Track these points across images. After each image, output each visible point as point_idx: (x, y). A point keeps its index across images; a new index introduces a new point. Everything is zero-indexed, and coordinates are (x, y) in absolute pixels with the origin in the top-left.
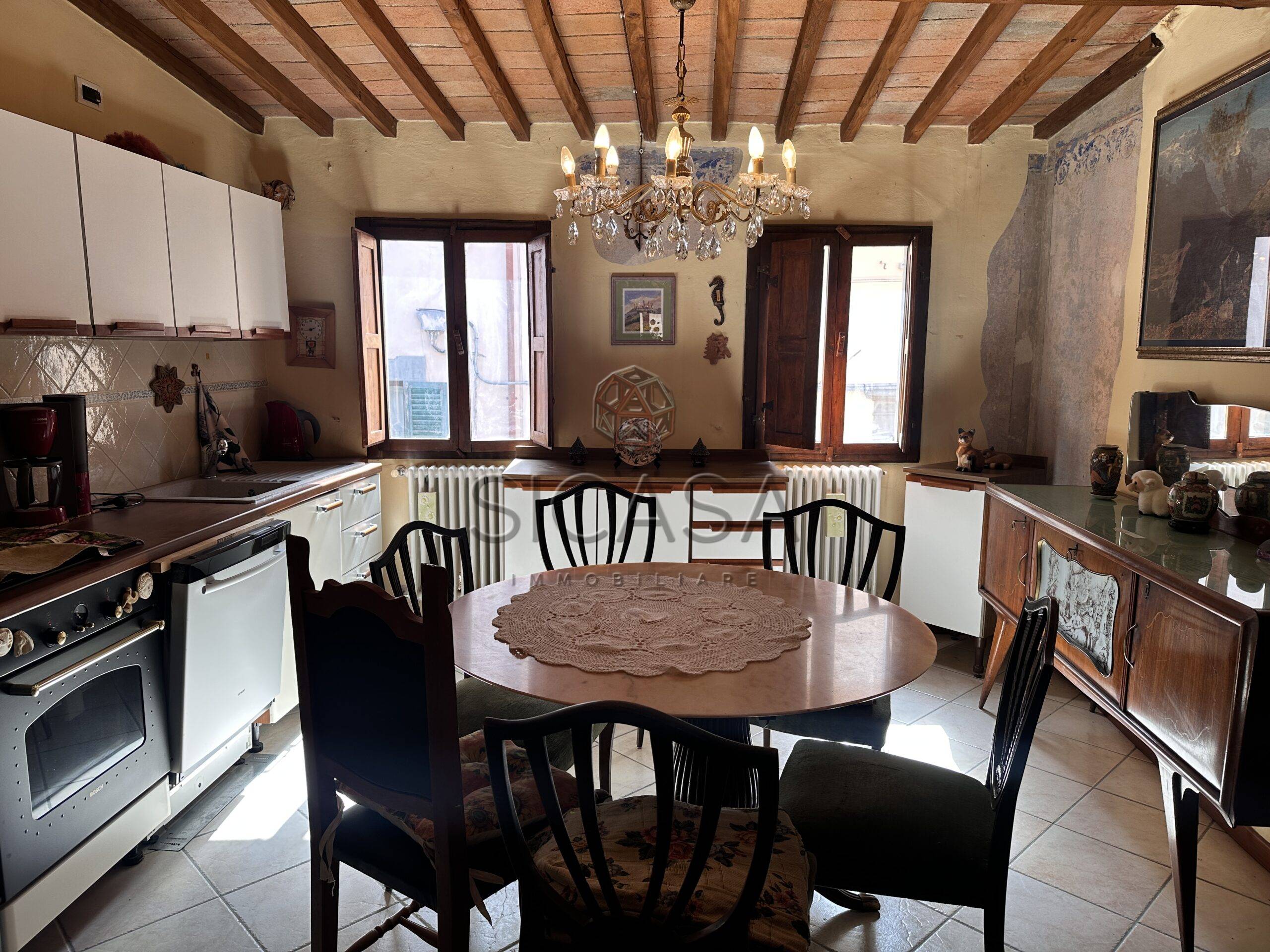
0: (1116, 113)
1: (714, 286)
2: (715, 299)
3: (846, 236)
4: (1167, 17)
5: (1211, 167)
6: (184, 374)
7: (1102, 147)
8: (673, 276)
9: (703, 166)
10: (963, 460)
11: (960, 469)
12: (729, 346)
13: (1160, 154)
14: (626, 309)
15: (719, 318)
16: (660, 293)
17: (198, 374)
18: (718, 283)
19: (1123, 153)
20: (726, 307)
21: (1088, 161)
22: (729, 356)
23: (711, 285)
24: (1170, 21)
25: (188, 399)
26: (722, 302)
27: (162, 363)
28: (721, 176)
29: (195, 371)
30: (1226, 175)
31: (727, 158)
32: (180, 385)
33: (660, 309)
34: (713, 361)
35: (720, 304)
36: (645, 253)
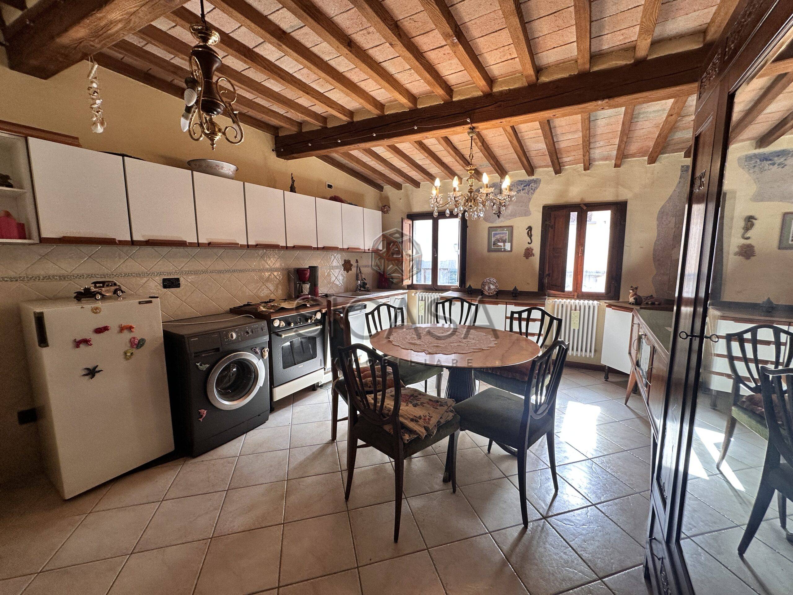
1: (528, 230)
2: (528, 235)
3: (585, 208)
6: (353, 262)
8: (512, 227)
9: (524, 186)
10: (631, 300)
11: (630, 303)
12: (533, 252)
15: (530, 242)
16: (506, 233)
17: (358, 262)
18: (530, 228)
20: (532, 238)
22: (534, 256)
23: (526, 229)
25: (354, 270)
26: (531, 235)
27: (347, 259)
28: (532, 189)
29: (357, 261)
31: (534, 182)
32: (352, 265)
33: (506, 239)
34: (527, 258)
35: (530, 236)
36: (501, 218)
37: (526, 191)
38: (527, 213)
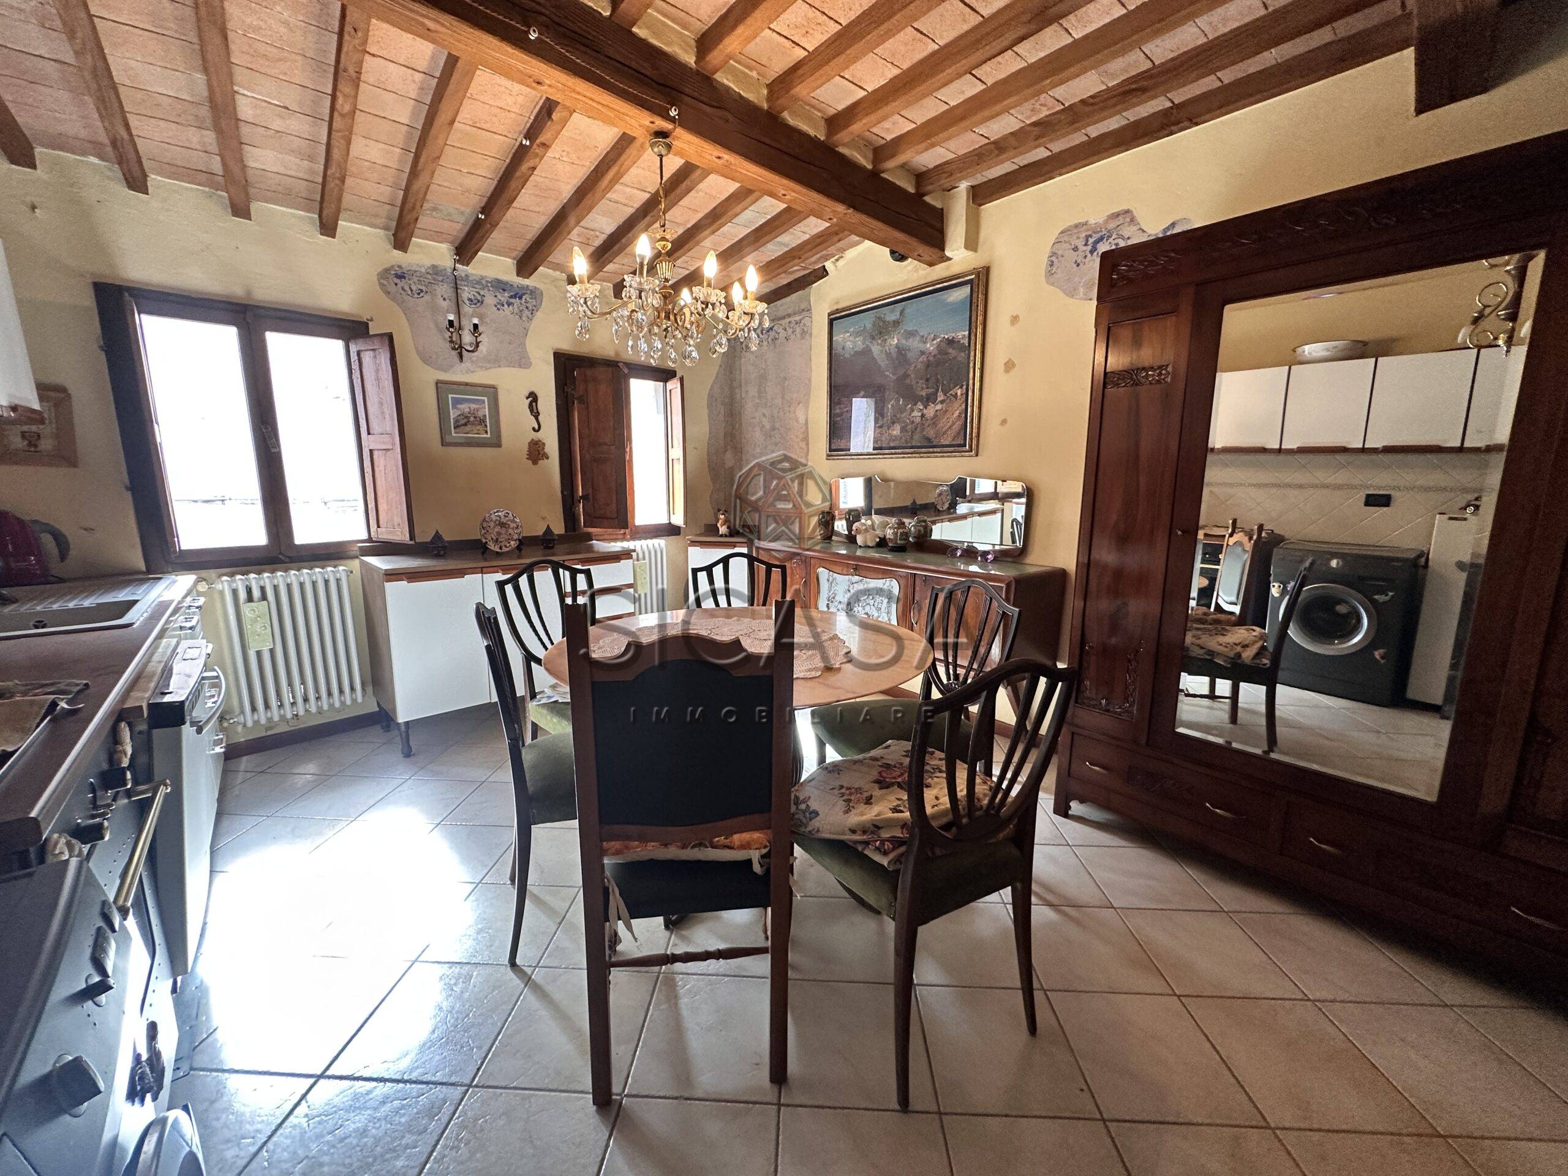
0: (790, 311)
1: (530, 399)
2: (532, 411)
3: (626, 371)
4: (836, 258)
5: (876, 349)
7: (781, 330)
8: (494, 388)
9: (511, 297)
10: (723, 530)
11: (721, 536)
12: (546, 450)
13: (834, 339)
14: (453, 414)
15: (537, 427)
16: (483, 401)
18: (533, 397)
19: (798, 336)
20: (540, 418)
21: (770, 340)
22: (547, 458)
23: (527, 398)
24: (837, 260)
26: (538, 413)
28: (527, 308)
30: (888, 355)
31: (531, 294)
33: (485, 416)
34: (535, 462)
35: (536, 415)
36: (467, 364)
37: (516, 310)
38: (523, 362)
